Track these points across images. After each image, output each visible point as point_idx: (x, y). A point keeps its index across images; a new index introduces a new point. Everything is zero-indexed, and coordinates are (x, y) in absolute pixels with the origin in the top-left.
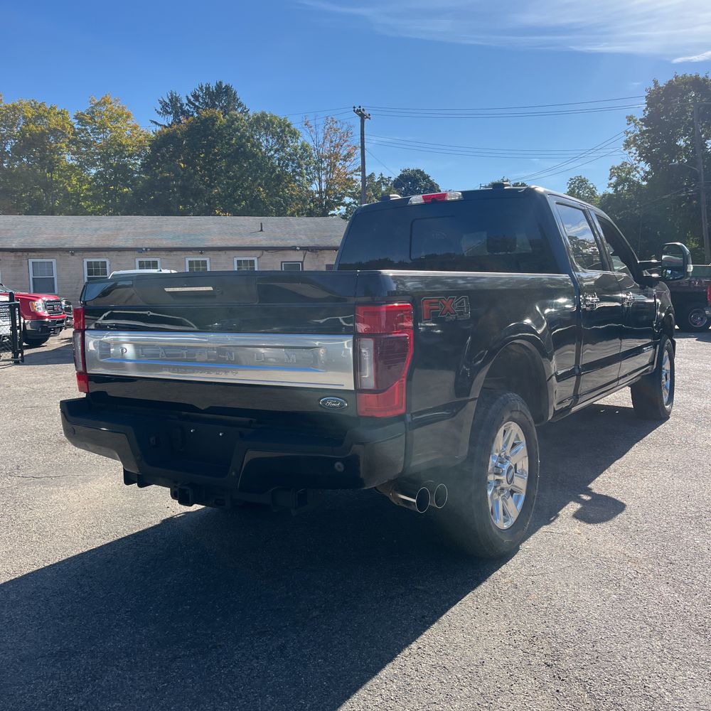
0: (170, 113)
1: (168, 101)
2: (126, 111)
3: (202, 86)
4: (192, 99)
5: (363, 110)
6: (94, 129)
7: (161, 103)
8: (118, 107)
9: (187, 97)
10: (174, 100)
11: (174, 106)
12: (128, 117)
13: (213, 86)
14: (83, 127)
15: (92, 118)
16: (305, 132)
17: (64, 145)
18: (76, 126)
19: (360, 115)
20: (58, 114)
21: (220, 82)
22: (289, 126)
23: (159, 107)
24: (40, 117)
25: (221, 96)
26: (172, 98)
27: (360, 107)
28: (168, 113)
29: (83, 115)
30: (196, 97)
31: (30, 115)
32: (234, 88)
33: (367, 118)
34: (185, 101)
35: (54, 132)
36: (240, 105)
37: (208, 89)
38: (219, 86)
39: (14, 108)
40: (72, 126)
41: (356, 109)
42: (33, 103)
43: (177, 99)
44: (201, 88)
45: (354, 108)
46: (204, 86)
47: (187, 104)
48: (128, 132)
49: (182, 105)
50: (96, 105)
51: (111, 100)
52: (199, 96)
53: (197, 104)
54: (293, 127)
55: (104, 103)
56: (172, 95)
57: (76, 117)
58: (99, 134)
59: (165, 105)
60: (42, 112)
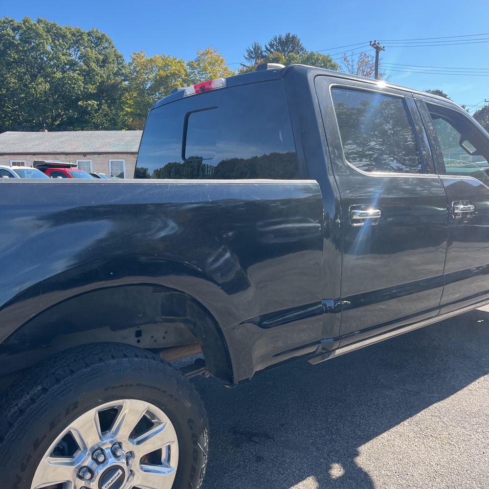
0: (254, 58)
1: (252, 50)
2: (221, 58)
3: (276, 38)
4: (269, 47)
5: (378, 43)
6: (199, 71)
7: (247, 52)
8: (216, 56)
9: (266, 46)
10: (257, 49)
11: (256, 53)
12: (222, 62)
13: (284, 36)
14: (192, 71)
15: (198, 64)
16: (343, 66)
17: (179, 83)
18: (189, 71)
19: (375, 48)
20: (178, 62)
21: (289, 34)
22: (330, 61)
23: (246, 55)
24: (166, 65)
25: (288, 44)
26: (255, 48)
27: (375, 41)
28: (251, 57)
29: (192, 62)
30: (272, 45)
31: (160, 65)
32: (299, 37)
33: (382, 49)
34: (264, 49)
35: (173, 75)
36: (302, 49)
37: (280, 39)
38: (288, 36)
39: (151, 60)
40: (185, 70)
41: (372, 43)
42: (163, 56)
43: (259, 49)
44: (275, 39)
45: (371, 42)
46: (278, 37)
47: (265, 51)
48: (220, 72)
49: (262, 52)
50: (202, 55)
51: (212, 51)
52: (274, 44)
53: (272, 50)
54: (333, 62)
55: (207, 53)
56: (255, 46)
57: (188, 65)
58: (203, 74)
59: (250, 53)
60: (168, 62)
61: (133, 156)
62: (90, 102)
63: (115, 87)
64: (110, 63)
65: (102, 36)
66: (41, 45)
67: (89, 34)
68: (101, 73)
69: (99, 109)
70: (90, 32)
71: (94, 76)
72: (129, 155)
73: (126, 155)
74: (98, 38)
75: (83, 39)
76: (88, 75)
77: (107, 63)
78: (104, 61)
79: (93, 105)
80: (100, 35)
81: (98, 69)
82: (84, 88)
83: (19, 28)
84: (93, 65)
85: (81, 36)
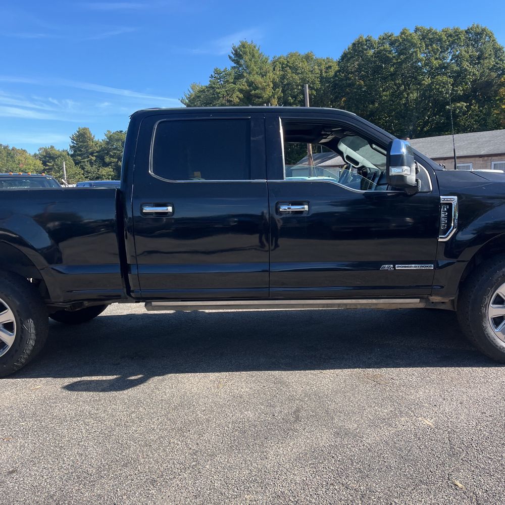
61: (481, 159)
62: (458, 104)
63: (489, 84)
64: (486, 58)
65: (482, 31)
66: (414, 54)
67: (467, 32)
68: (474, 71)
69: (468, 111)
70: (468, 29)
71: (466, 76)
72: (477, 159)
73: (473, 159)
74: (477, 34)
75: (460, 38)
76: (459, 77)
77: (483, 59)
78: (479, 58)
79: (462, 107)
80: (479, 30)
81: (470, 69)
82: (453, 90)
83: (396, 41)
84: (466, 65)
85: (457, 35)
